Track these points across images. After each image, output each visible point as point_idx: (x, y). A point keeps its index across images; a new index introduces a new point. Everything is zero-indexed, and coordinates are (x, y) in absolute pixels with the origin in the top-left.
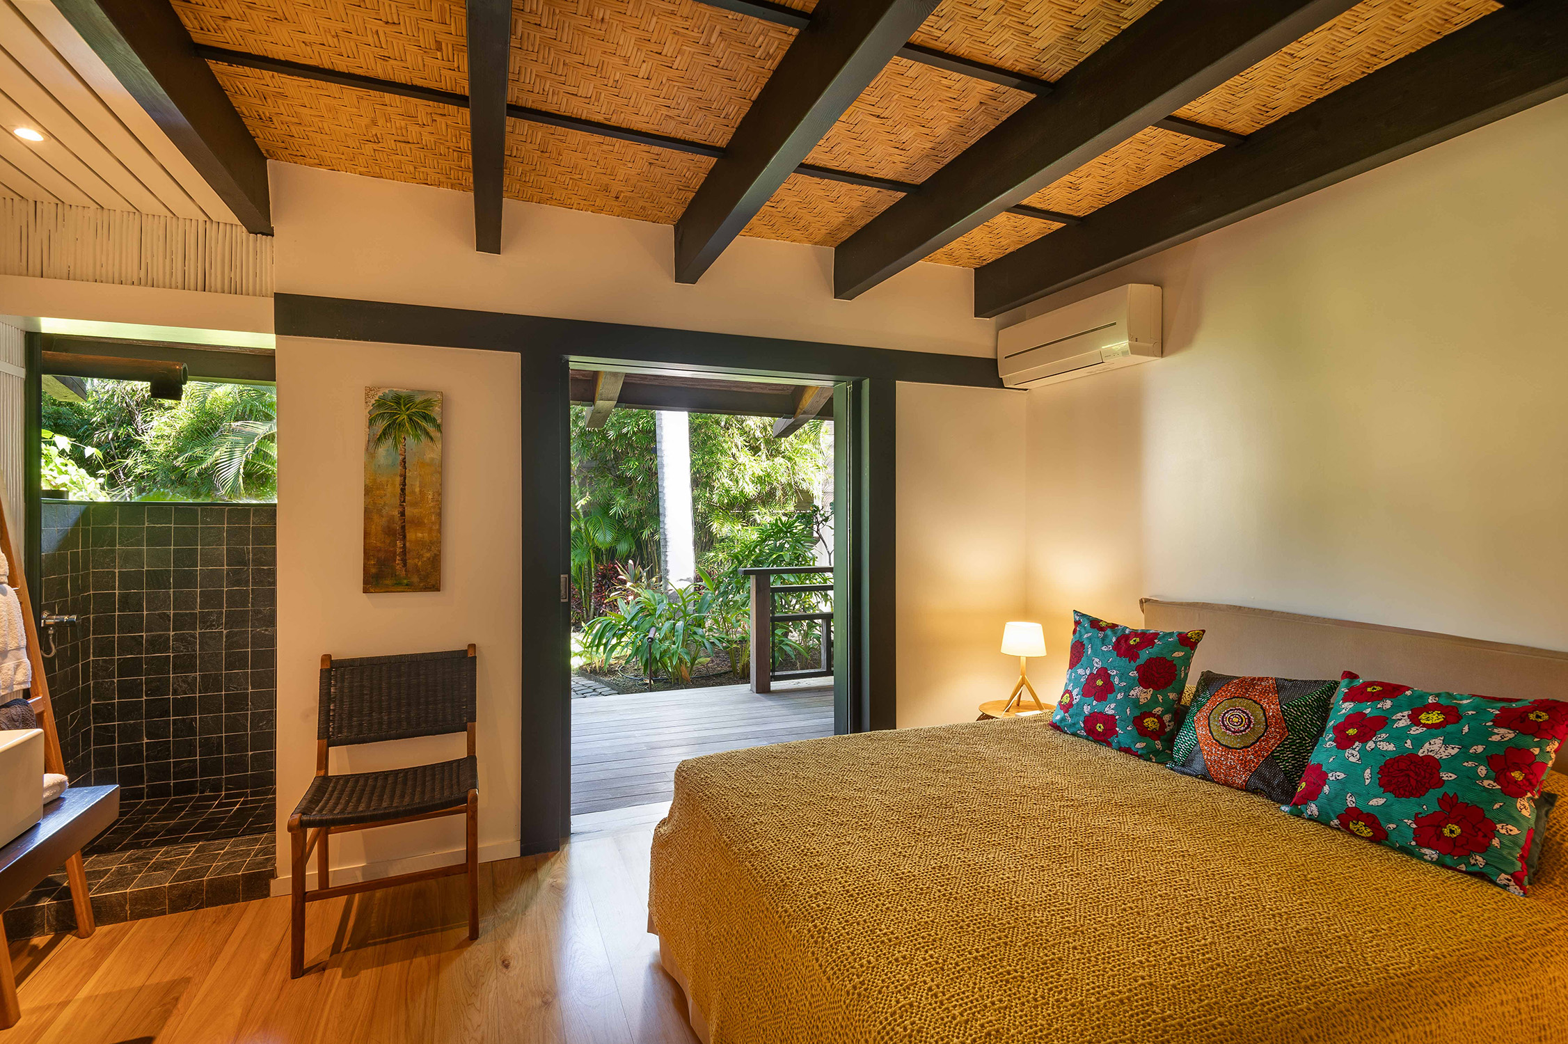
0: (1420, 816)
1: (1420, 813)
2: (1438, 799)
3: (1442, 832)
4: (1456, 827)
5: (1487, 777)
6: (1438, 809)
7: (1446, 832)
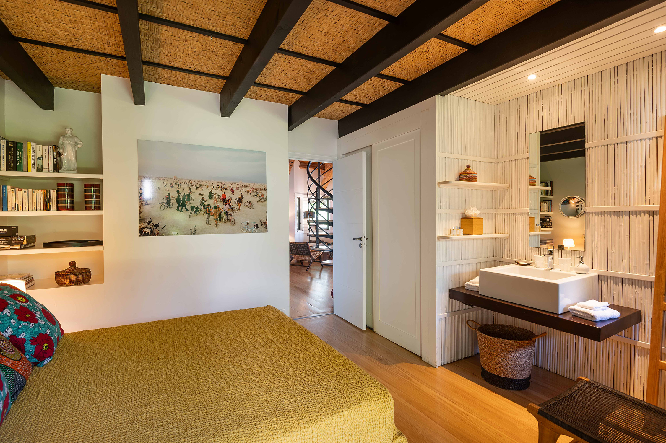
0: (33, 355)
1: (32, 354)
2: (30, 344)
3: (44, 350)
4: (45, 344)
5: (30, 324)
6: (35, 346)
7: (45, 349)
